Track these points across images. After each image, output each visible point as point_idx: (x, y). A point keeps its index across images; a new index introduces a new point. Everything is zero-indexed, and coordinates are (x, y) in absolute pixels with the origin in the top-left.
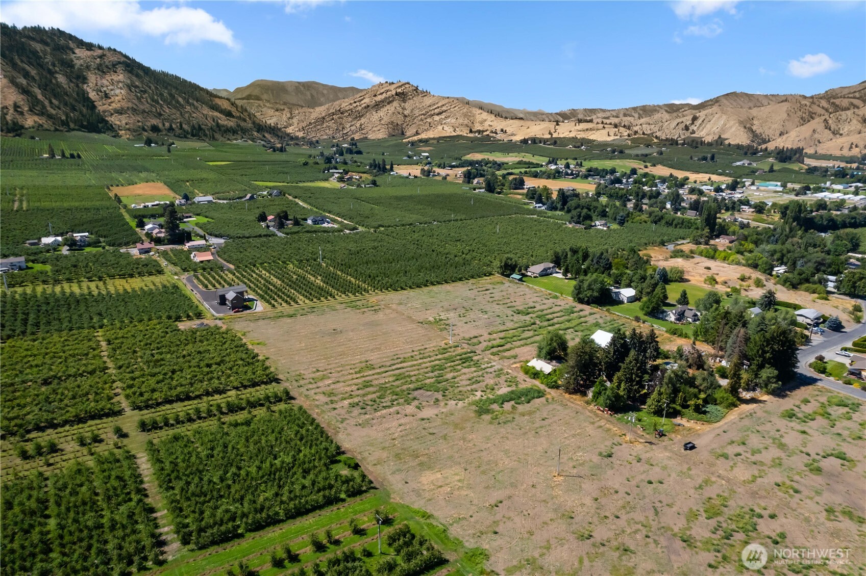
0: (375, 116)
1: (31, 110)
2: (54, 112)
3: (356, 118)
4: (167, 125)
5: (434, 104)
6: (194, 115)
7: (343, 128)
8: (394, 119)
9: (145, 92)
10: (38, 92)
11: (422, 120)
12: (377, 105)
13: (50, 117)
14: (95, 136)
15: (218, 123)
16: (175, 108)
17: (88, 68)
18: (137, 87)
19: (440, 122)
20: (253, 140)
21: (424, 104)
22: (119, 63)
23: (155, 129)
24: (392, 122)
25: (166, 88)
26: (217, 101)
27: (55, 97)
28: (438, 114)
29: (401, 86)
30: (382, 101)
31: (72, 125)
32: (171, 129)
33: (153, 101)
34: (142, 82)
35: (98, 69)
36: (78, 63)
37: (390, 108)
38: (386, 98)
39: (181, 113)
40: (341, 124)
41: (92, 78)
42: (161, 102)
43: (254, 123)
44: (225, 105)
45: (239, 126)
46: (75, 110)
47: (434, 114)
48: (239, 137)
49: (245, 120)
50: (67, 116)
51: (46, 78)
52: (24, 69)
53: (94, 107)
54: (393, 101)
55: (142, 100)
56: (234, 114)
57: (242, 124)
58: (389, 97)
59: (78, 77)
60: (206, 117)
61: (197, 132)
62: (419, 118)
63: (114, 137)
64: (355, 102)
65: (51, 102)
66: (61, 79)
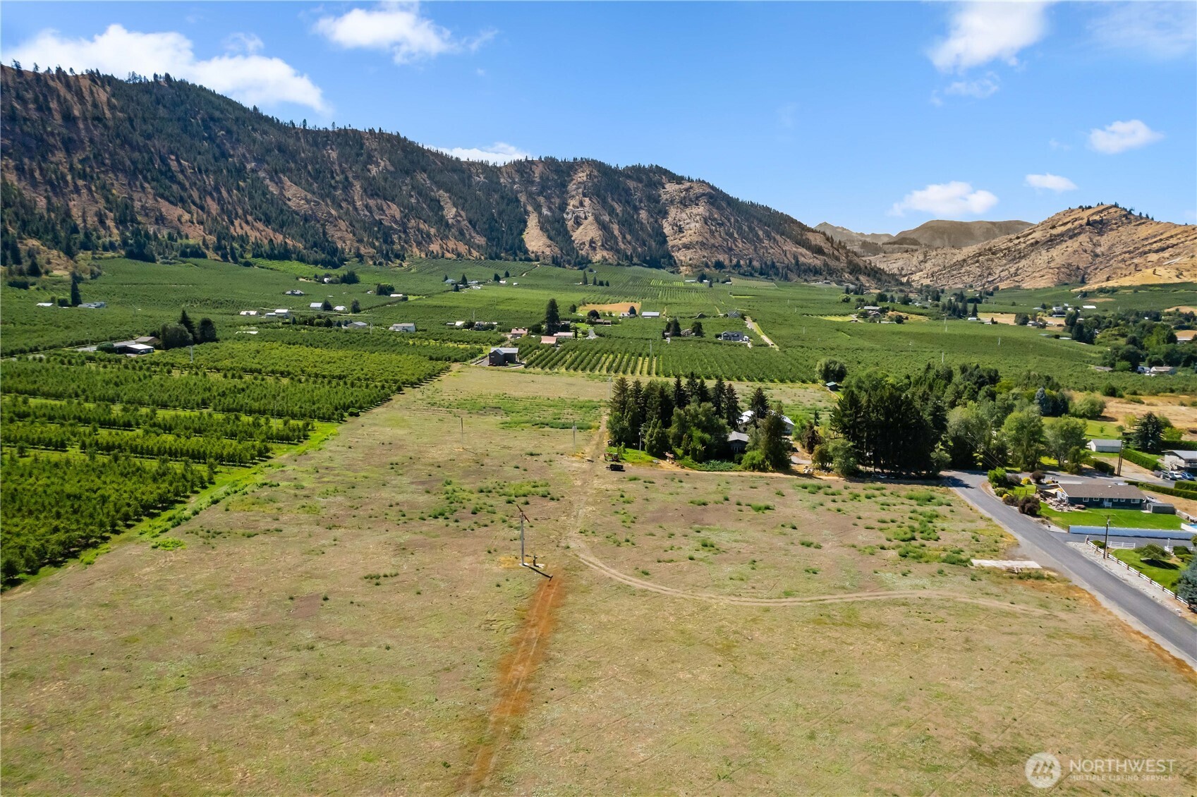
0: (1043, 257)
1: (603, 245)
2: (622, 246)
3: (1013, 260)
4: (735, 261)
5: (1155, 236)
6: (771, 251)
7: (990, 274)
8: (1074, 261)
9: (721, 225)
10: (616, 229)
11: (1124, 261)
12: (1051, 240)
13: (618, 251)
14: (654, 271)
15: (797, 261)
16: (752, 242)
17: (672, 202)
18: (715, 219)
19: (1159, 263)
20: (840, 283)
21: (1135, 237)
22: (703, 195)
23: (719, 265)
24: (1070, 265)
25: (747, 220)
26: (810, 236)
27: (630, 232)
28: (1157, 251)
29: (1101, 212)
30: (1062, 235)
31: (635, 260)
32: (738, 265)
33: (727, 234)
34: (722, 215)
35: (681, 203)
36: (664, 197)
37: (1072, 245)
38: (1069, 230)
39: (756, 247)
40: (988, 268)
41: (673, 212)
42: (736, 235)
43: (850, 262)
44: (817, 240)
45: (826, 264)
46: (645, 245)
47: (1150, 251)
48: (821, 278)
49: (837, 259)
50: (635, 249)
51: (629, 213)
52: (612, 206)
53: (665, 242)
54: (1080, 233)
55: (716, 234)
56: (826, 250)
57: (833, 263)
58: (1075, 228)
59: (660, 212)
60: (785, 252)
61: (768, 271)
62: (1120, 258)
63: (673, 272)
64: (1018, 238)
65: (624, 237)
66: (643, 215)
